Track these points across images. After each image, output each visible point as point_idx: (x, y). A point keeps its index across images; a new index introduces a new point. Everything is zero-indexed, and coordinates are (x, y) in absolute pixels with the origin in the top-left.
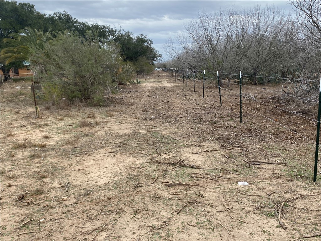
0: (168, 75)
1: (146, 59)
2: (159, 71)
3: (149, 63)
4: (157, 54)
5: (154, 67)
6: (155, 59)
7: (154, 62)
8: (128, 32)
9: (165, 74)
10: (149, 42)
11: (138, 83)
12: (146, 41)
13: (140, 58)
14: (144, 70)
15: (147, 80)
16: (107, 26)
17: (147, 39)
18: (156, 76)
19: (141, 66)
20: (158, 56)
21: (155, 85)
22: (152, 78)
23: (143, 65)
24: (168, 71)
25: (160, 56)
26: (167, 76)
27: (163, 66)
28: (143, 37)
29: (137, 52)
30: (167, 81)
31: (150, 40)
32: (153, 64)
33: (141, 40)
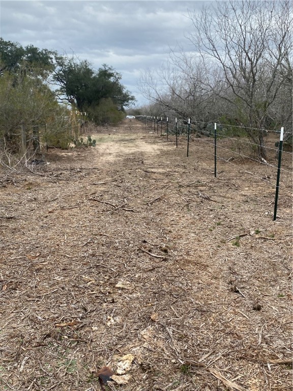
0: (144, 126)
1: (112, 102)
2: (130, 120)
3: (117, 108)
4: (128, 96)
5: (124, 114)
6: (126, 103)
7: (124, 107)
8: (86, 61)
9: (139, 125)
10: (115, 77)
11: (91, 145)
12: (111, 75)
13: (103, 100)
14: (108, 118)
15: (110, 136)
16: (53, 51)
17: (113, 72)
18: (126, 128)
19: (104, 112)
20: (129, 99)
21: (123, 149)
22: (119, 133)
23: (108, 111)
24: (143, 120)
25: (132, 98)
26: (143, 128)
27: (136, 113)
28: (107, 69)
29: (97, 92)
30: (144, 138)
31: (117, 74)
32: (123, 109)
33: (105, 74)
